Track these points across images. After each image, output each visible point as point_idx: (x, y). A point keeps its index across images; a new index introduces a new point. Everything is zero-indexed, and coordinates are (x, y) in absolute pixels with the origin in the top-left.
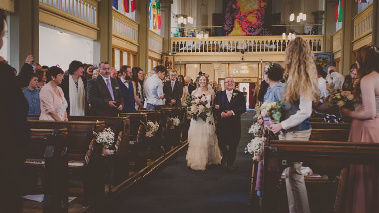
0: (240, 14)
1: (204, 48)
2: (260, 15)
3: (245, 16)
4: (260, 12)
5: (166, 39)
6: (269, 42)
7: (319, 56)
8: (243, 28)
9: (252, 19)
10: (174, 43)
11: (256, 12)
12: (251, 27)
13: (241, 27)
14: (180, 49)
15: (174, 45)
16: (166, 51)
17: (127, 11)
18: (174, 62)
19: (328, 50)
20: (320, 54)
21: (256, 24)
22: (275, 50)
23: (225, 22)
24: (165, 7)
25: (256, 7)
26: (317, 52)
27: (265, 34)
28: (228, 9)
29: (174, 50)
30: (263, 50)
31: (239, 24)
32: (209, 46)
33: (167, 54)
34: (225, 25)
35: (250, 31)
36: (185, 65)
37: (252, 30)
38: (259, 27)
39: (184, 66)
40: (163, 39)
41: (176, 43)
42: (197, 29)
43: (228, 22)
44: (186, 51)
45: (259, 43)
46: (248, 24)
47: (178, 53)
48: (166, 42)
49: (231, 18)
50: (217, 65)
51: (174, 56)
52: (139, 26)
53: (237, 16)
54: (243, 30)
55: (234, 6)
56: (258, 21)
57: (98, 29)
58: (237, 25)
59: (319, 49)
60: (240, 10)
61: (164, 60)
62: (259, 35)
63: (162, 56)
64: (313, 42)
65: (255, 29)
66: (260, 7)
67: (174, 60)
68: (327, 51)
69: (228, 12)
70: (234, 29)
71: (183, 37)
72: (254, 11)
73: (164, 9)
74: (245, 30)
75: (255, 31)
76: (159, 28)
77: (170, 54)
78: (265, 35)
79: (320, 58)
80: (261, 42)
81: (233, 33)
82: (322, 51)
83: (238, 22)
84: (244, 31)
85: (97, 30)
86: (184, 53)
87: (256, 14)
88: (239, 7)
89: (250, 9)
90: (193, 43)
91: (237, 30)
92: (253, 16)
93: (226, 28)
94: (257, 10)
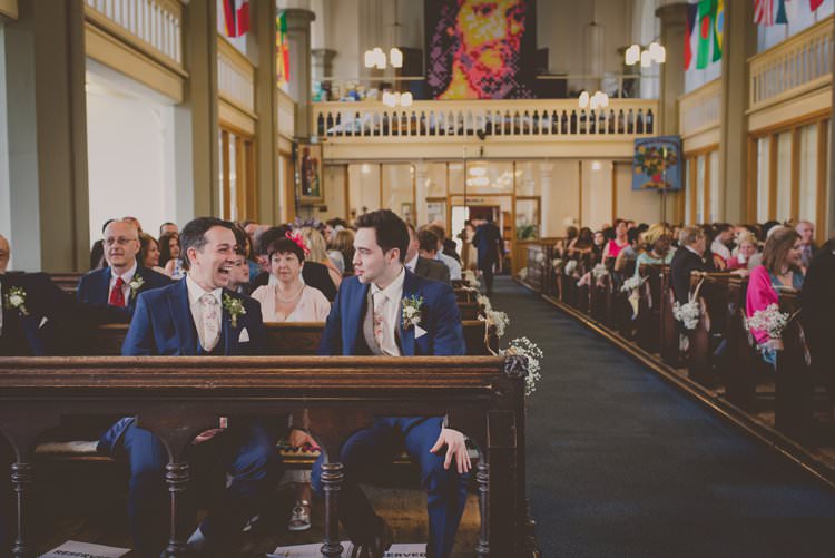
0: (465, 49)
1: (387, 127)
2: (510, 53)
3: (476, 55)
4: (509, 44)
5: (303, 104)
6: (531, 114)
7: (650, 146)
8: (471, 82)
9: (491, 60)
10: (321, 115)
11: (500, 46)
12: (490, 81)
13: (467, 78)
14: (326, 131)
15: (321, 120)
16: (303, 134)
17: (232, 34)
18: (323, 160)
19: (669, 132)
20: (652, 141)
21: (502, 74)
22: (545, 131)
23: (432, 68)
24: (297, 29)
25: (500, 33)
26: (645, 135)
27: (521, 96)
28: (436, 38)
29: (321, 132)
30: (517, 131)
31: (463, 72)
32: (395, 124)
33: (307, 140)
34: (432, 76)
35: (487, 90)
36: (346, 166)
37: (493, 86)
38: (506, 81)
39: (342, 170)
40: (296, 106)
41: (326, 116)
42: (362, 83)
43: (438, 68)
44: (339, 134)
45: (508, 116)
46: (484, 74)
47: (330, 140)
48: (302, 113)
49: (443, 59)
50: (422, 167)
51: (321, 145)
52: (256, 70)
53: (457, 55)
54: (472, 86)
55: (450, 31)
56: (504, 66)
57: (186, 74)
58: (457, 75)
59: (650, 130)
60: (466, 40)
61: (301, 156)
62: (507, 97)
63: (294, 146)
64: (626, 113)
65: (499, 84)
66: (509, 33)
67: (322, 154)
68: (667, 134)
69: (437, 45)
70: (452, 85)
71: (329, 100)
72: (496, 43)
73: (293, 34)
74: (477, 87)
75: (498, 89)
76: (287, 77)
77: (314, 139)
78: (521, 98)
79: (654, 149)
80: (512, 114)
81: (450, 93)
82: (655, 134)
83: (461, 68)
84: (475, 89)
85: (183, 77)
86: (344, 139)
87: (502, 50)
88: (462, 35)
89: (487, 39)
90: (358, 115)
91: (459, 84)
92: (495, 56)
93: (434, 81)
94: (504, 41)
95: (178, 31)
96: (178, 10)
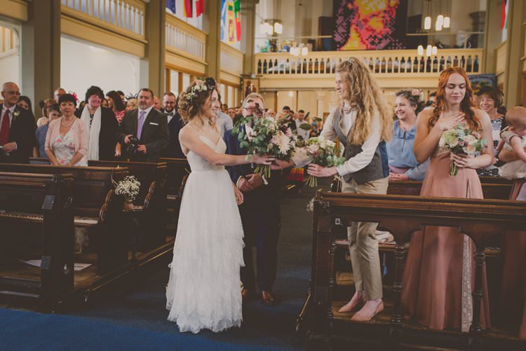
0: (359, 17)
1: (303, 69)
2: (389, 19)
3: (366, 21)
4: (389, 13)
5: (249, 54)
6: (400, 59)
7: (474, 80)
8: (362, 38)
9: (376, 24)
10: (260, 61)
11: (382, 14)
12: (375, 37)
13: (359, 36)
14: (268, 70)
15: (260, 64)
16: (247, 73)
17: (189, 14)
18: (259, 88)
19: (489, 71)
20: (476, 77)
21: (382, 33)
22: (409, 71)
23: (336, 29)
24: (248, 9)
25: (383, 6)
26: (472, 73)
27: (395, 48)
29: (259, 71)
30: (390, 71)
31: (357, 32)
32: (310, 65)
33: (249, 77)
34: (337, 35)
35: (373, 43)
36: (276, 92)
37: (377, 41)
38: (386, 37)
39: (273, 94)
40: (244, 55)
41: (263, 62)
43: (341, 30)
44: (276, 72)
45: (384, 61)
46: (371, 33)
47: (265, 76)
48: (248, 59)
49: (344, 24)
50: (321, 94)
51: (259, 79)
52: (207, 36)
53: (353, 21)
54: (362, 41)
55: (350, 6)
56: (385, 28)
57: (146, 42)
58: (353, 34)
59: (476, 69)
60: (359, 12)
61: (245, 85)
62: (386, 48)
63: (241, 80)
64: (466, 58)
65: (380, 40)
66: (389, 6)
67: (259, 86)
68: (487, 72)
69: (340, 15)
70: (349, 40)
71: (274, 51)
72: (380, 13)
73: (245, 12)
74: (365, 41)
75: (380, 43)
76: (238, 39)
77: (253, 76)
78: (395, 49)
79: (477, 83)
80: (387, 59)
81: (348, 46)
82: (480, 72)
83: (356, 29)
84: (364, 43)
85: (145, 44)
86: (273, 75)
87: (383, 17)
88: (357, 8)
89: (374, 11)
90: (288, 60)
91: (354, 41)
92: (378, 21)
93: (338, 38)
94: (385, 11)
95: (143, 18)
96: (143, 6)
